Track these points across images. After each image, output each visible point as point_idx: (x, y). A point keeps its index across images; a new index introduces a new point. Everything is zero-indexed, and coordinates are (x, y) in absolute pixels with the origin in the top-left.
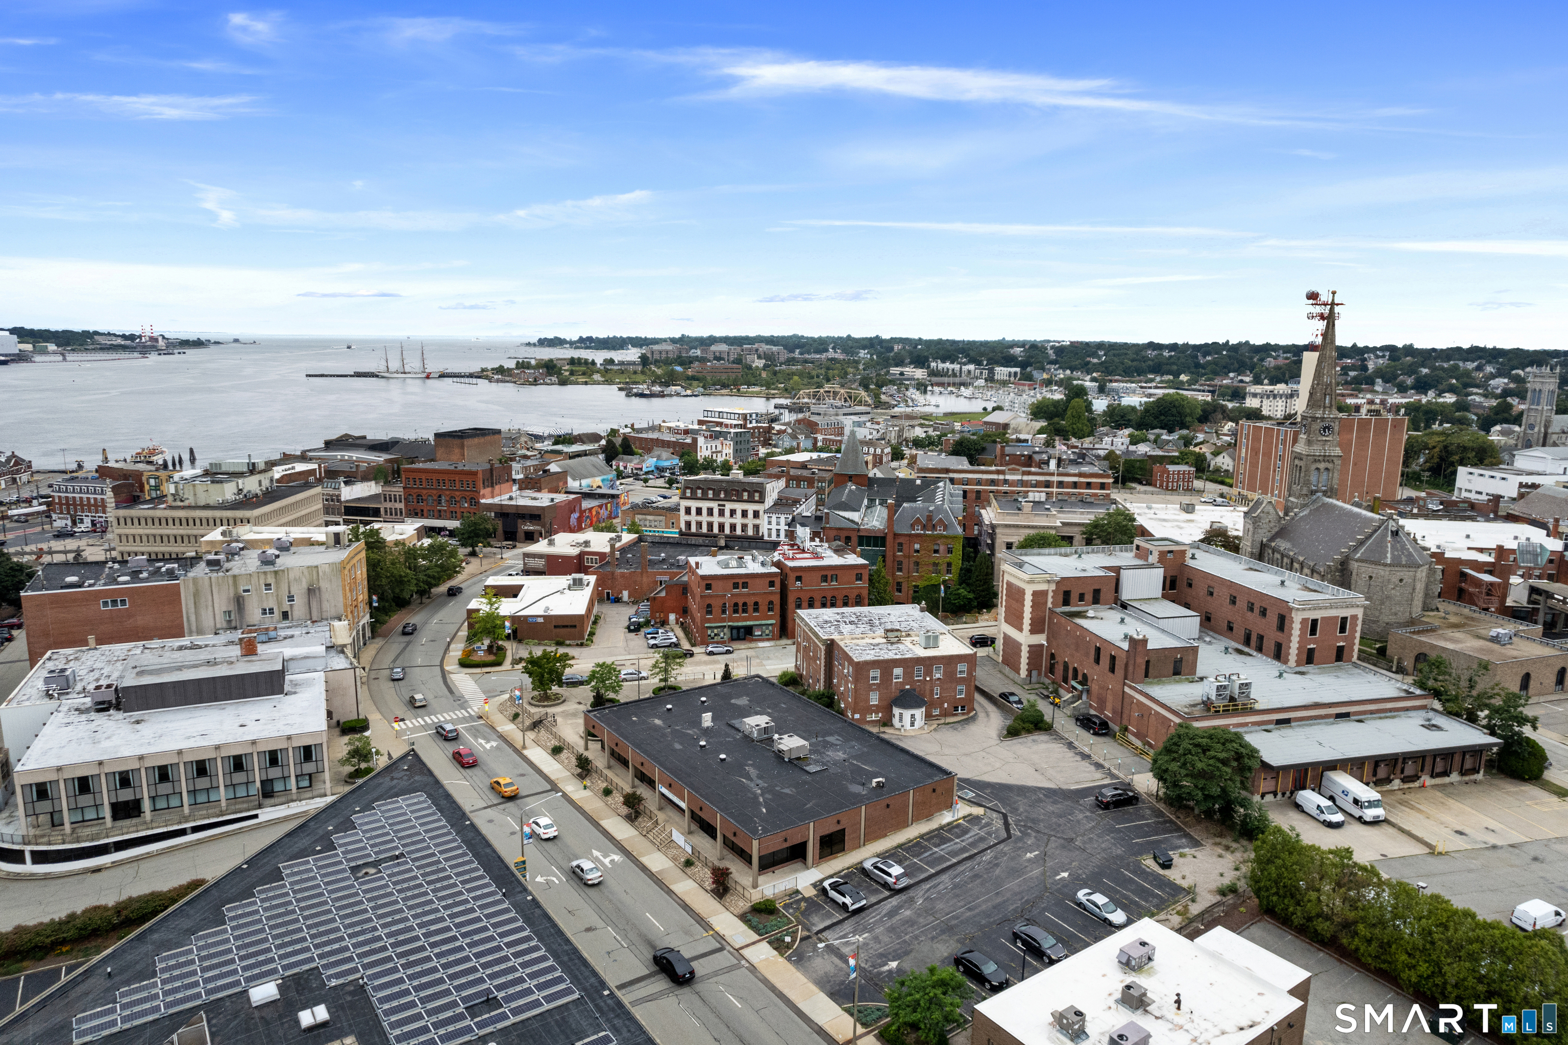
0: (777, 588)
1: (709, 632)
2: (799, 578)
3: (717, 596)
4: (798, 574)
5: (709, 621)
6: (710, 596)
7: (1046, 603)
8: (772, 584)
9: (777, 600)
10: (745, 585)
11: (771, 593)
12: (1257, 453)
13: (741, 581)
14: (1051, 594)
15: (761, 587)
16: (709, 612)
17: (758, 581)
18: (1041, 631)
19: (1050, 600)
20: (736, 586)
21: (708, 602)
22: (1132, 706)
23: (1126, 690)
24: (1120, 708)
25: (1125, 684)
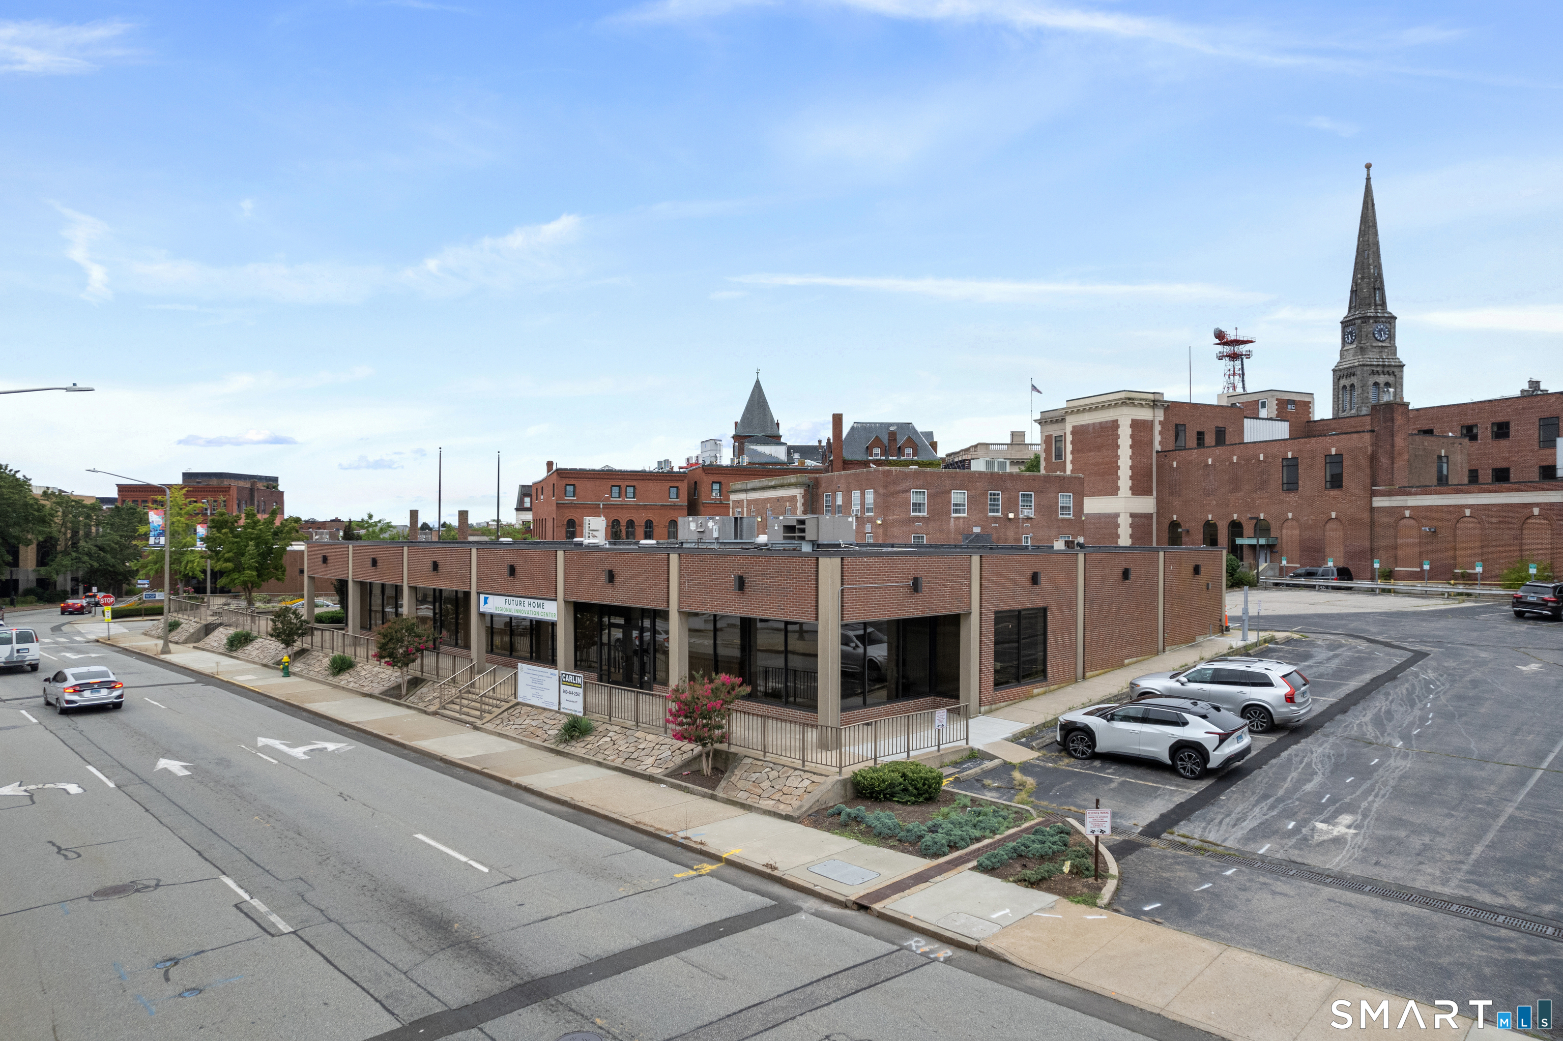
0: (680, 501)
2: (717, 486)
3: (585, 507)
4: (719, 479)
6: (572, 506)
7: (1151, 443)
8: (675, 492)
10: (632, 490)
11: (674, 508)
13: (625, 483)
14: (1157, 428)
15: (656, 496)
17: (652, 484)
18: (1147, 492)
19: (1157, 438)
20: (617, 489)
21: (570, 515)
22: (1401, 525)
23: (1379, 502)
24: (1367, 544)
25: (1373, 494)
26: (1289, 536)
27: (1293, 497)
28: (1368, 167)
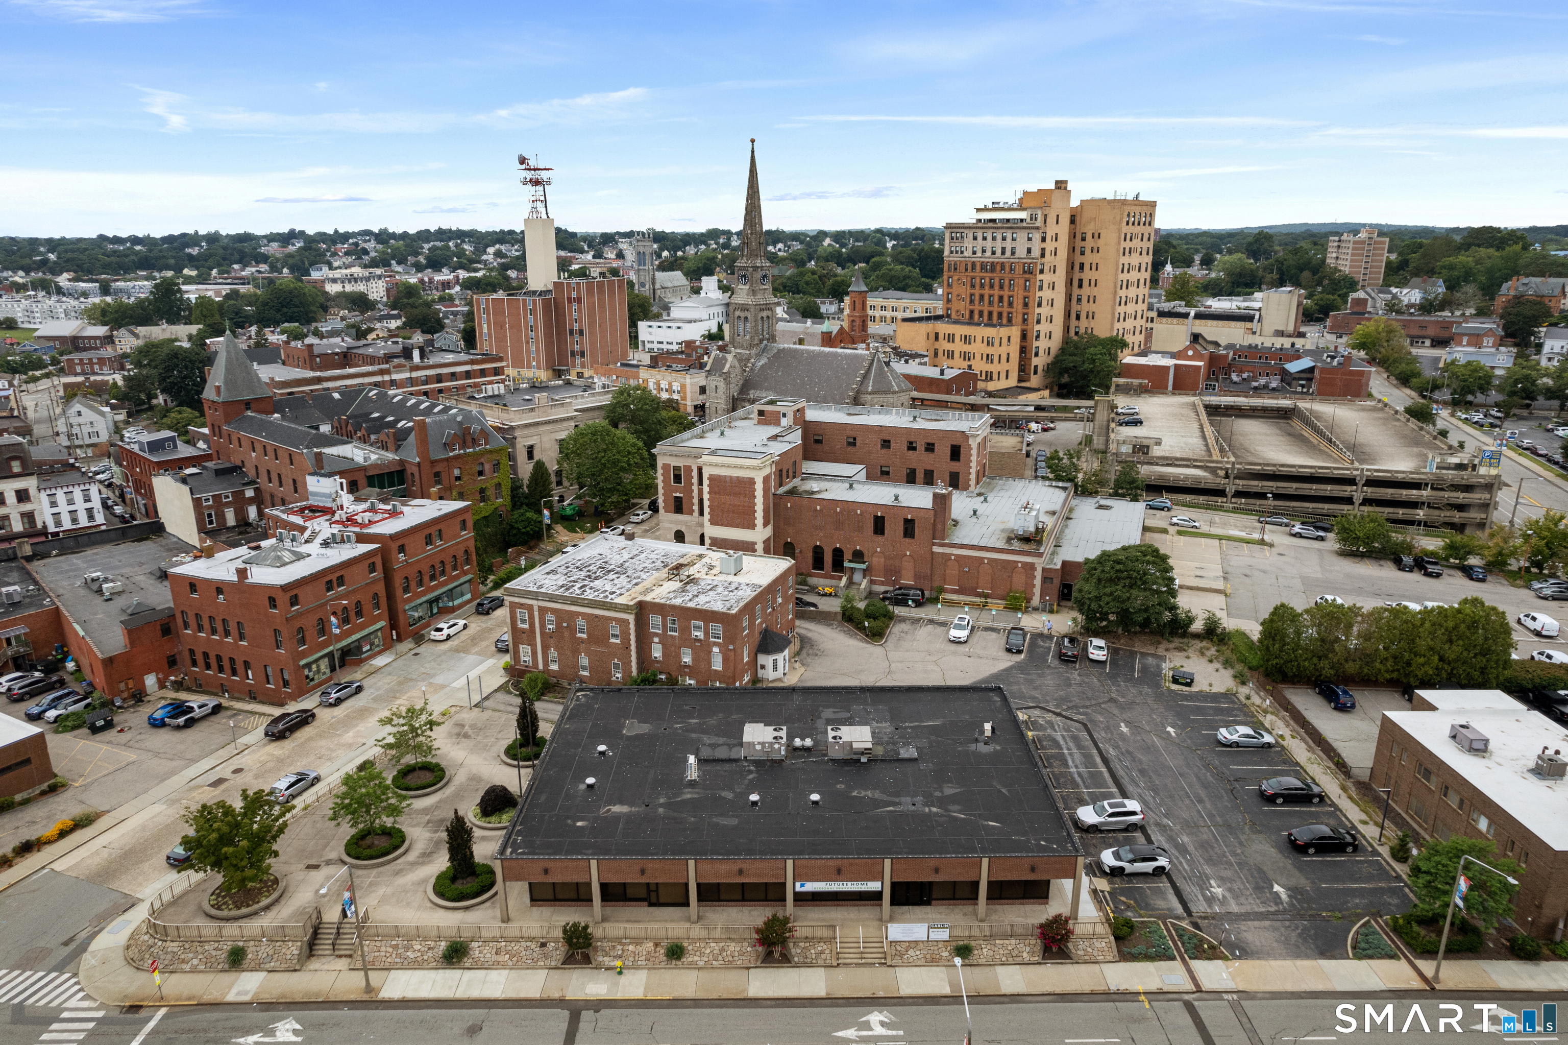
0: (377, 574)
1: (306, 672)
2: (402, 549)
3: (308, 611)
4: (400, 543)
5: (304, 655)
6: (299, 614)
7: (770, 488)
8: (372, 568)
9: (380, 589)
10: (341, 581)
11: (375, 581)
12: (502, 327)
13: (334, 577)
14: (773, 477)
15: (360, 578)
16: (303, 641)
17: (356, 569)
19: (773, 484)
20: (329, 586)
21: (298, 624)
22: (949, 563)
23: (936, 549)
24: (929, 571)
25: (934, 544)
26: (877, 561)
27: (880, 538)
28: (753, 141)
